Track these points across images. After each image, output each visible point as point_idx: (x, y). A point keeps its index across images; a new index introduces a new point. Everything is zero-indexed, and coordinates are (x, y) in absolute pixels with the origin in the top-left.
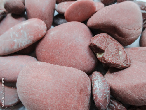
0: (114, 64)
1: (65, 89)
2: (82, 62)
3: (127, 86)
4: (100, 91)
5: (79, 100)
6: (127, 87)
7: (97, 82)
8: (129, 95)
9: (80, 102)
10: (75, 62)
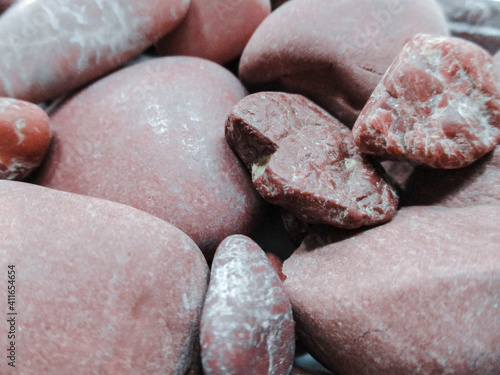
0: (316, 199)
1: (61, 282)
2: (182, 197)
3: (366, 295)
4: (229, 311)
5: (121, 342)
6: (366, 303)
7: (226, 273)
8: (376, 339)
9: (130, 351)
10: (153, 193)
